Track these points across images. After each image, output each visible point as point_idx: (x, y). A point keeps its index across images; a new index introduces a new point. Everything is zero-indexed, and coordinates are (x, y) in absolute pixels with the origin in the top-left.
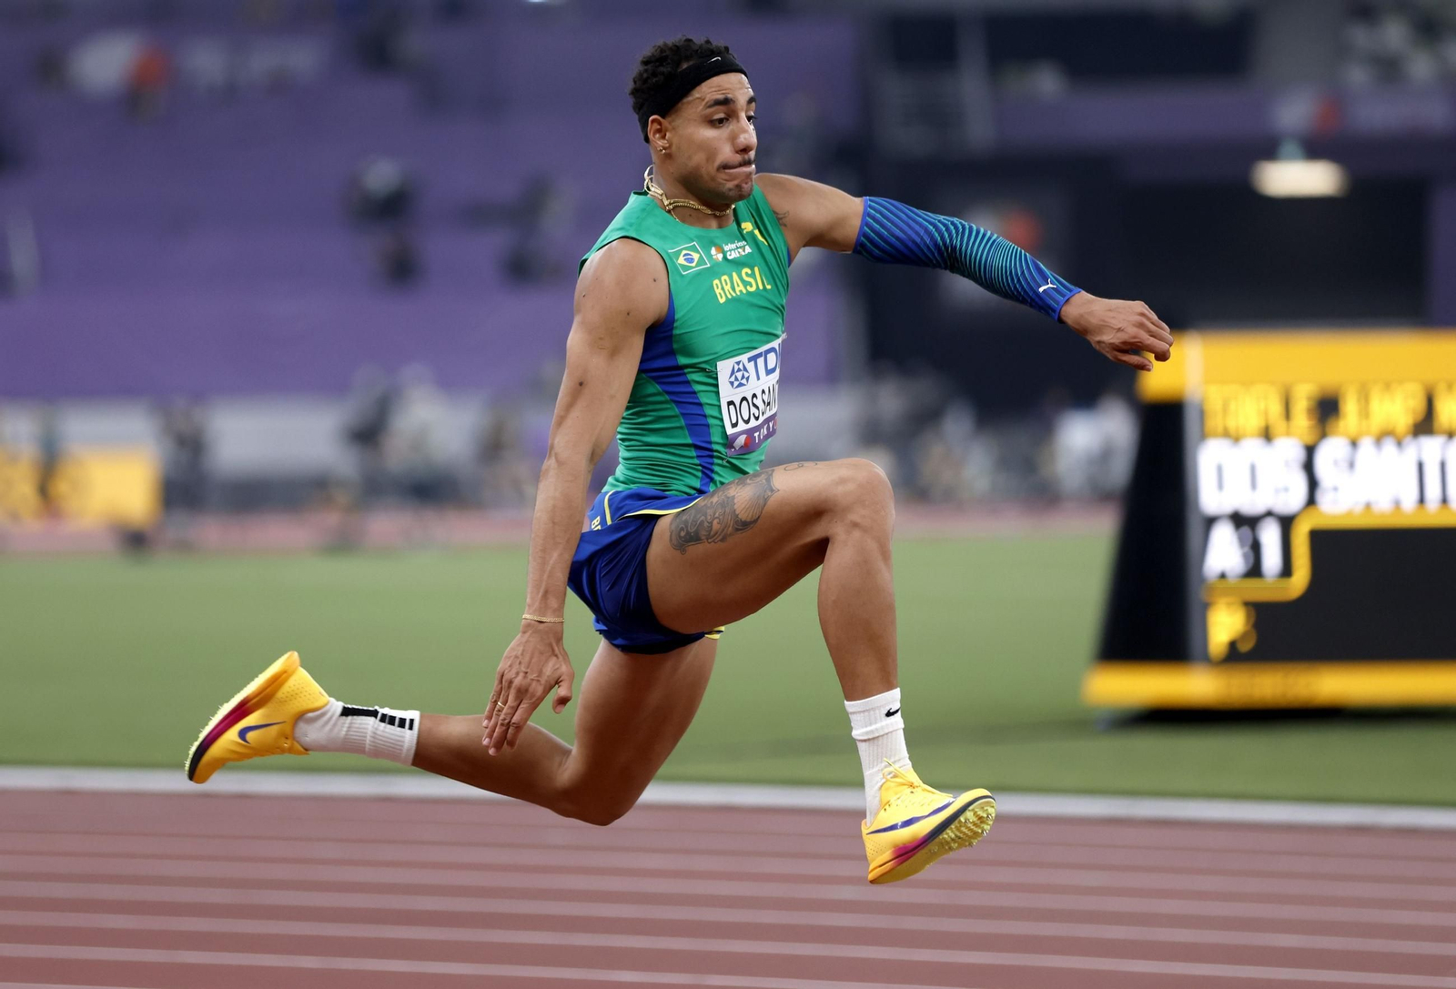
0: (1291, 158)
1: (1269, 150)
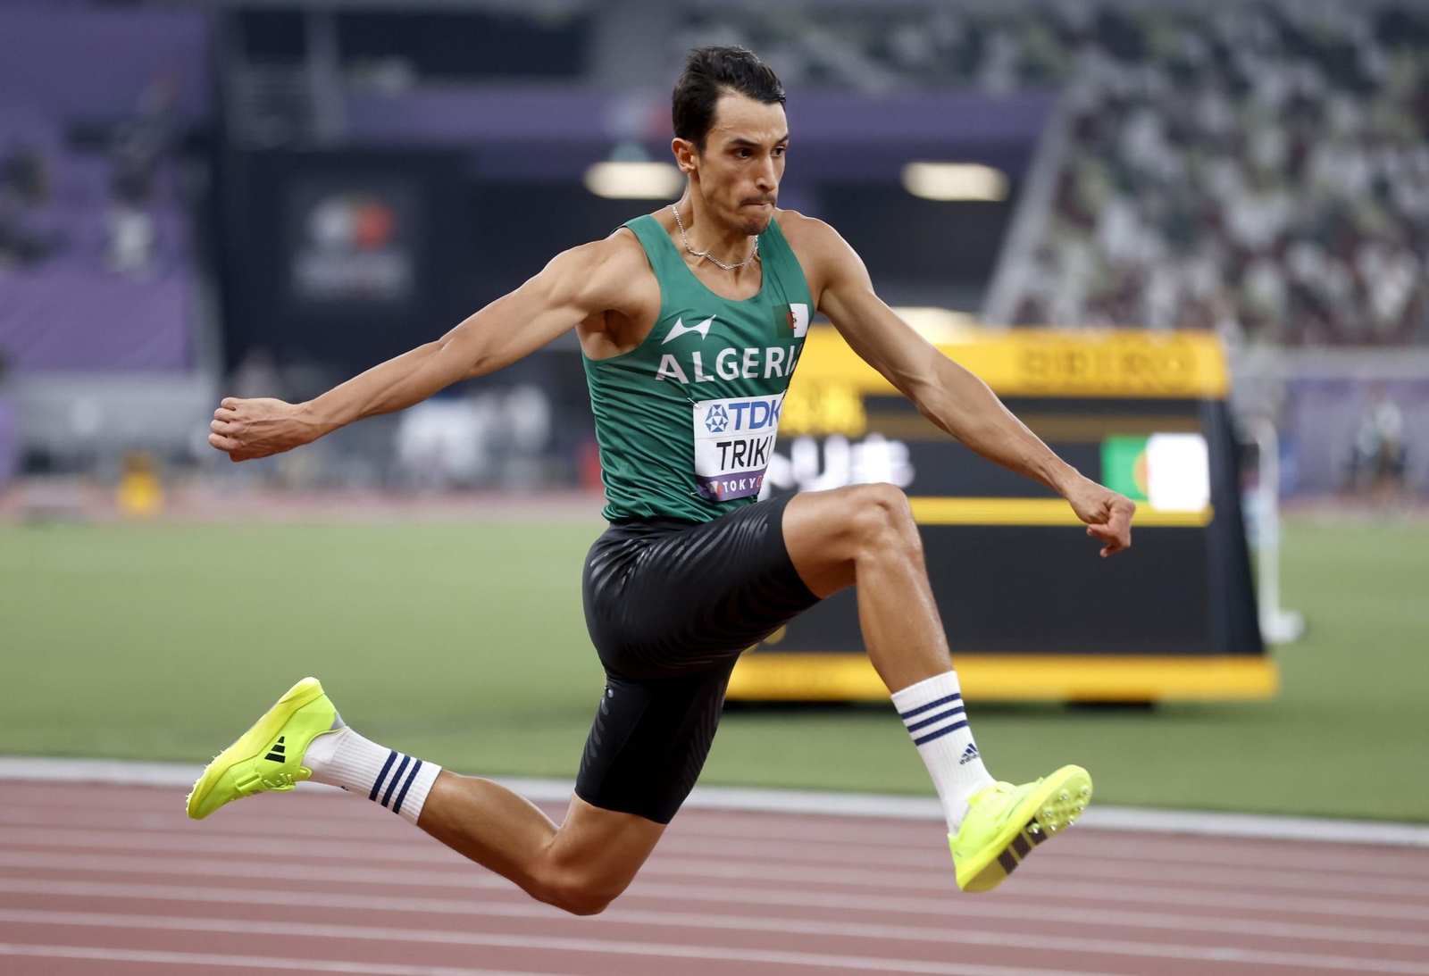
0: (631, 160)
1: (604, 150)
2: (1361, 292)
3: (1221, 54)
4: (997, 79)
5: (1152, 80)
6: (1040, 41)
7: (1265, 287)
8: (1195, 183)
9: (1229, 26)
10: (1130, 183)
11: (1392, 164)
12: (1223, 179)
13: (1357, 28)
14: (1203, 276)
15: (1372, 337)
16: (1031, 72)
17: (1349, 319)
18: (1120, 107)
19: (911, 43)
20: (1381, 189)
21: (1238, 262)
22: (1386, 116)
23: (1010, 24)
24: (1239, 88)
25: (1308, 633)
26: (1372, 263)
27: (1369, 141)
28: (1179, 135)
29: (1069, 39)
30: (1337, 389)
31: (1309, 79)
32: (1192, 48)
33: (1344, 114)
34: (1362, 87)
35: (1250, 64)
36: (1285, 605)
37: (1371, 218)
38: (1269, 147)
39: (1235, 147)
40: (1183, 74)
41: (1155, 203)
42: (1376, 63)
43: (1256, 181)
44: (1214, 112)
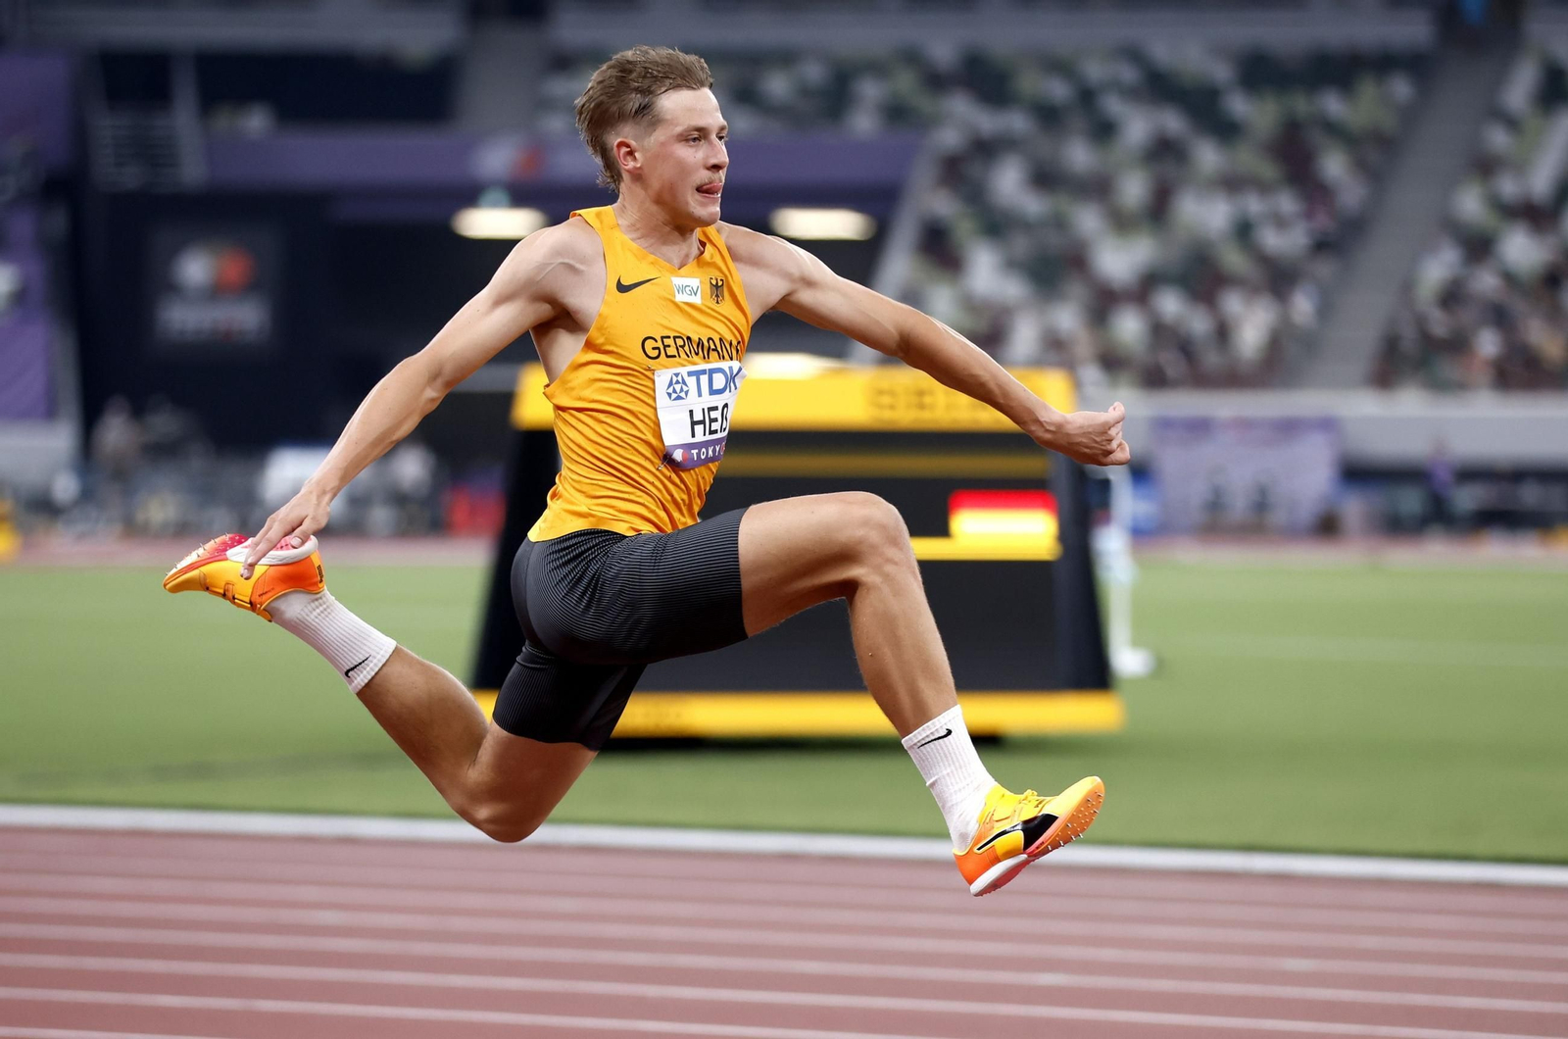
0: (495, 205)
1: (471, 196)
2: (1223, 333)
3: (1087, 96)
4: (864, 122)
5: (1016, 122)
6: (905, 83)
7: (1129, 327)
8: (1059, 223)
9: (1095, 71)
10: (996, 225)
11: (1254, 205)
12: (1088, 220)
13: (1221, 72)
14: (1068, 318)
15: (1234, 379)
16: (896, 113)
17: (1212, 359)
18: (986, 149)
19: (777, 85)
20: (1244, 231)
21: (1104, 302)
22: (1249, 159)
23: (877, 68)
24: (1104, 131)
25: (1160, 668)
26: (1233, 303)
27: (1232, 184)
28: (1045, 178)
29: (937, 82)
30: (1199, 428)
31: (1173, 122)
32: (1058, 90)
33: (1208, 156)
34: (1226, 130)
35: (1114, 106)
36: (1137, 642)
37: (1234, 259)
38: (1134, 189)
39: (1098, 188)
40: (1049, 116)
41: (1021, 245)
42: (1239, 106)
43: (1122, 223)
44: (1079, 155)
